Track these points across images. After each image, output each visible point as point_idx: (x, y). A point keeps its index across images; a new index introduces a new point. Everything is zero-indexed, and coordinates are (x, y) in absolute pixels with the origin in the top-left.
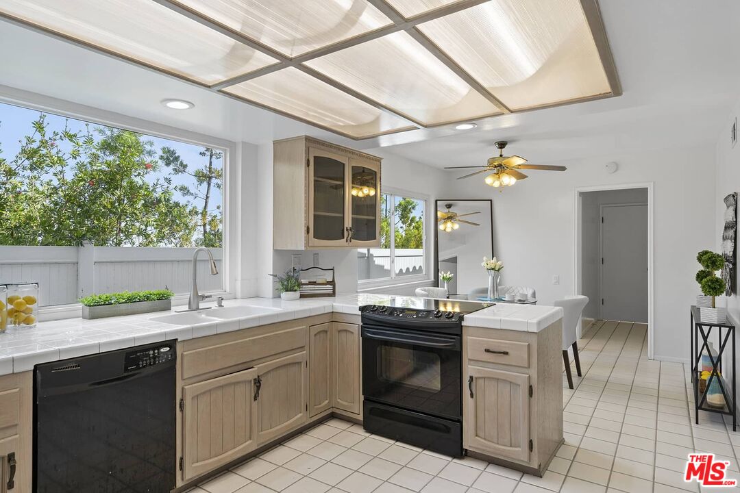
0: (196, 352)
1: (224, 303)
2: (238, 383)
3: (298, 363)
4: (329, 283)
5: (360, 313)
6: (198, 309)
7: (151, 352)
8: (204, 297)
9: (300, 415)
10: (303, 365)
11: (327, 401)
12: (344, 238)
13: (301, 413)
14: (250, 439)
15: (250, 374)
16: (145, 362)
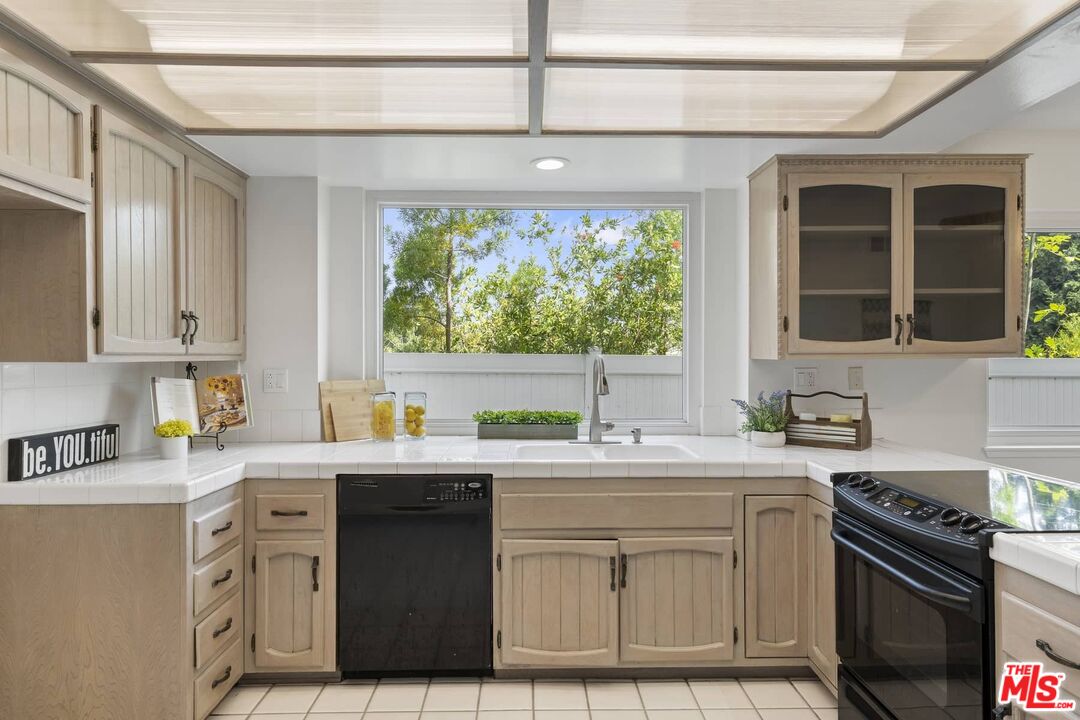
0: (519, 497)
1: (643, 439)
2: (586, 556)
3: (716, 554)
4: (854, 423)
5: (831, 485)
6: (600, 442)
7: (456, 485)
8: (610, 426)
9: (720, 645)
10: (728, 559)
11: (792, 642)
12: (890, 336)
13: (722, 641)
14: (607, 646)
15: (608, 548)
16: (447, 495)
